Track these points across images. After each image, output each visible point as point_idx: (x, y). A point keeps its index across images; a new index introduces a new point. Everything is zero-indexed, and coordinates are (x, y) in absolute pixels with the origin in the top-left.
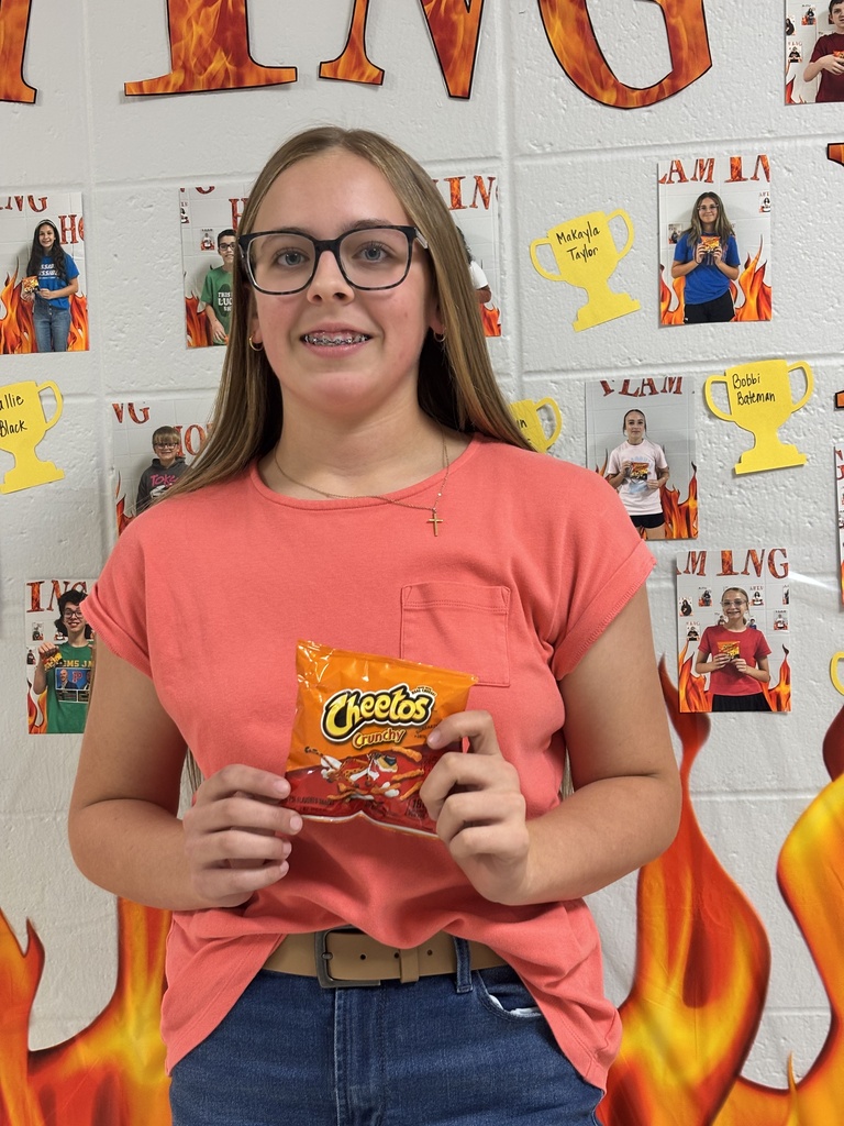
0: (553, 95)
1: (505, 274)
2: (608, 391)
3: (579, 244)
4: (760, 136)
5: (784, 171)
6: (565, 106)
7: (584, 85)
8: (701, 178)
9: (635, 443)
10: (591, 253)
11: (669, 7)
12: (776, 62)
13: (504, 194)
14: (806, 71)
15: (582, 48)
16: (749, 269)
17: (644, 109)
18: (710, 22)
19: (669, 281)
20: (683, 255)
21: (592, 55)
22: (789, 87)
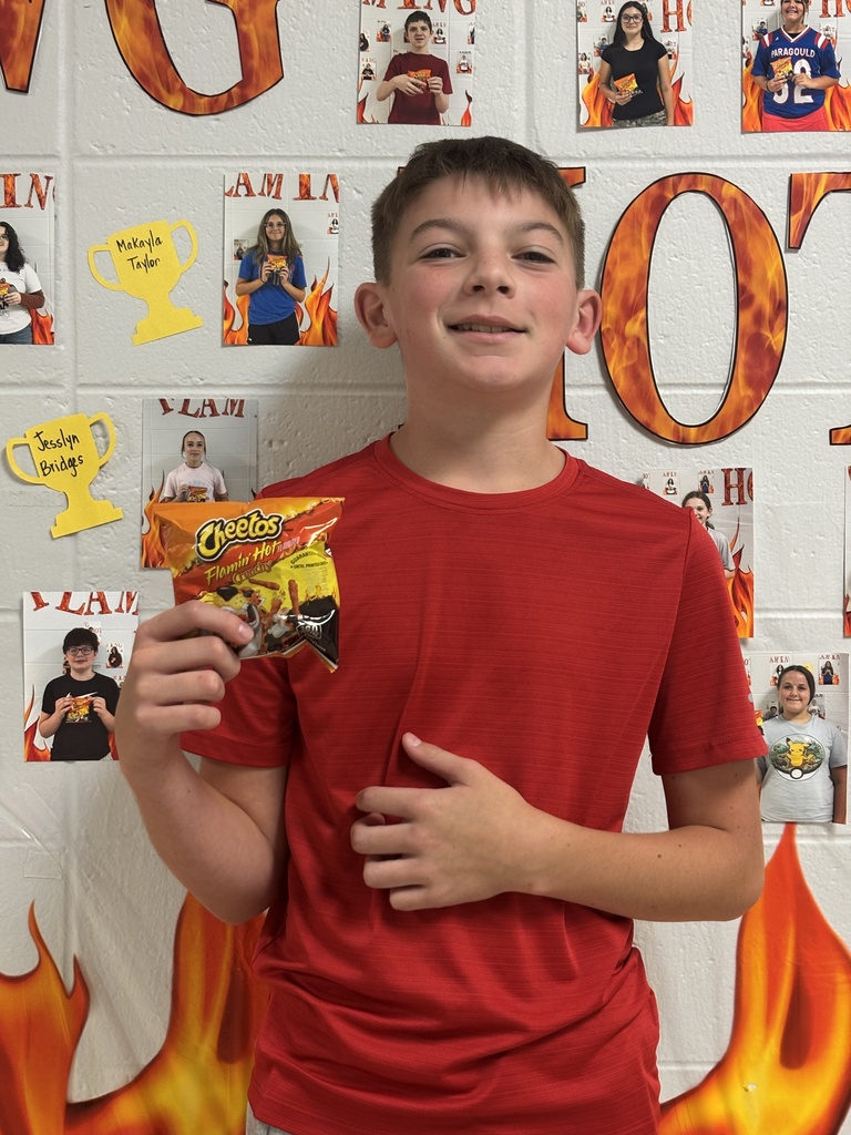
0: (117, 95)
1: (60, 280)
2: (167, 409)
3: (140, 254)
4: (331, 154)
5: (354, 192)
6: (129, 107)
7: (149, 86)
8: (269, 194)
9: (193, 466)
10: (152, 264)
11: (241, 12)
12: (351, 77)
13: (62, 195)
14: (379, 90)
15: (149, 48)
16: (315, 292)
17: (212, 117)
18: (283, 32)
19: (233, 299)
20: (249, 271)
21: (159, 56)
22: (362, 105)
